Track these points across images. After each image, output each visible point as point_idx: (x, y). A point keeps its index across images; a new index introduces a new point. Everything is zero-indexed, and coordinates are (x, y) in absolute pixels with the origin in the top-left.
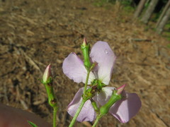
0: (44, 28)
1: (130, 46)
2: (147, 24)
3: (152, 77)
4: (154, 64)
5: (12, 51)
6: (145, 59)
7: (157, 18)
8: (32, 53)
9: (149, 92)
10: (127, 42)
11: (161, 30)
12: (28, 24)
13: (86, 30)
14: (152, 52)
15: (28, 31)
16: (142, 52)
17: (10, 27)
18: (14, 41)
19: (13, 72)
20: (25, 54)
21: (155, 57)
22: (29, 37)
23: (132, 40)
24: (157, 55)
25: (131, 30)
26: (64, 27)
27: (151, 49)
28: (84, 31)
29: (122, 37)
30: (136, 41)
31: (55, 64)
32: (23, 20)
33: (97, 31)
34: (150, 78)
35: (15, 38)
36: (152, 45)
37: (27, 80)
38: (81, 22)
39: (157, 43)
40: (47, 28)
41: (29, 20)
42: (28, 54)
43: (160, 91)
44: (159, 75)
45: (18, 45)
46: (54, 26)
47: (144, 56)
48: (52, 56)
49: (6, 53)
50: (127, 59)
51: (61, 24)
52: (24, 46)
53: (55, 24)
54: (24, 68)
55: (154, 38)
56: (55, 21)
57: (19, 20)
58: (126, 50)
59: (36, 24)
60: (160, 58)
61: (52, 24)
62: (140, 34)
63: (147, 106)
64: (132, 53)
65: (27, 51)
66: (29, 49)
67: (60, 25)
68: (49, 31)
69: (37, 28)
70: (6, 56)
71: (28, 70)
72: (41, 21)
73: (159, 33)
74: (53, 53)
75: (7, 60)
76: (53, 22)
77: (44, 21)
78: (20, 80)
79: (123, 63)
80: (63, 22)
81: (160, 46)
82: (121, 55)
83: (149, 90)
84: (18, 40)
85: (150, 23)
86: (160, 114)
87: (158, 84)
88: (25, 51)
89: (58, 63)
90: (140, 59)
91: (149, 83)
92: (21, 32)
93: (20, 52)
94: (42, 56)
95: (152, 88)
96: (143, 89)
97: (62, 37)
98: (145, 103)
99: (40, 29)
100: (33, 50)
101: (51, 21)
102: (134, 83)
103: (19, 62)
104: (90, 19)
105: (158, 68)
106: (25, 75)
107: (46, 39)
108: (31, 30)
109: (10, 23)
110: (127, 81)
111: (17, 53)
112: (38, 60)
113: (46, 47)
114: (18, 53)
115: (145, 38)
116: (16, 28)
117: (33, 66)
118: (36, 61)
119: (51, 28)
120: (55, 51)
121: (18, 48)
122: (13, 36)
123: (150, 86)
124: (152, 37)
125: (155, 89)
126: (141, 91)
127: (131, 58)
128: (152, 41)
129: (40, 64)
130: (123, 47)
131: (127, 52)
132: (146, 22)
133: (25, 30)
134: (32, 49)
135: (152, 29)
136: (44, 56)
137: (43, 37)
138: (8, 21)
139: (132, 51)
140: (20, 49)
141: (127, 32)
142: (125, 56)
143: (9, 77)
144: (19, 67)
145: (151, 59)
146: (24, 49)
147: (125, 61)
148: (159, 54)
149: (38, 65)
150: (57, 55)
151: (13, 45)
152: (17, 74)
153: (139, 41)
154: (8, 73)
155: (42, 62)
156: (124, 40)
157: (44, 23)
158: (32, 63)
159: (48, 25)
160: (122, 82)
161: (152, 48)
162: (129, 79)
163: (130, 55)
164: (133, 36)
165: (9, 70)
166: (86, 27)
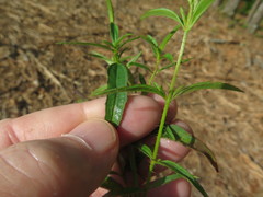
0: (67, 22)
1: (207, 50)
2: (232, 17)
3: (242, 98)
4: (244, 79)
5: (15, 55)
6: (230, 71)
7: (249, 8)
8: (49, 59)
9: (236, 121)
10: (202, 44)
11: (255, 27)
12: (41, 15)
13: (135, 24)
14: (241, 60)
15: (42, 26)
16: (225, 61)
17: (12, 19)
18: (19, 40)
19: (16, 89)
20: (37, 60)
21: (246, 68)
22: (43, 34)
23: (209, 42)
24: (249, 64)
25: (207, 25)
26: (101, 20)
27: (239, 56)
28: (133, 26)
29: (194, 37)
30: (216, 43)
31: (86, 77)
32: (34, 8)
33: (153, 27)
34: (239, 100)
35: (20, 35)
36: (240, 50)
37: (40, 101)
38: (127, 13)
39: (249, 47)
40: (72, 22)
41: (43, 8)
42: (41, 61)
43: (255, 121)
44: (252, 95)
45: (25, 46)
46: (84, 18)
47: (228, 66)
48: (81, 64)
49: (5, 59)
50: (201, 70)
51: (95, 15)
52: (35, 47)
53: (86, 15)
54: (36, 83)
55: (244, 39)
56: (85, 10)
57: (26, 8)
58: (200, 57)
59: (53, 14)
60: (253, 69)
61: (80, 16)
62: (222, 32)
63: (234, 143)
64: (209, 62)
65: (41, 56)
66: (43, 53)
67: (93, 17)
68: (76, 26)
69: (57, 22)
70: (5, 63)
71: (42, 85)
72: (62, 9)
73: (252, 31)
74: (83, 59)
75: (7, 69)
76: (82, 13)
77: (67, 9)
78: (29, 101)
79: (196, 77)
80: (99, 12)
81: (254, 51)
82: (192, 65)
83: (237, 119)
84: (25, 39)
85: (238, 16)
86: (255, 154)
87: (251, 109)
88: (37, 56)
89: (90, 76)
90: (221, 71)
91: (238, 108)
92: (29, 26)
93: (29, 57)
94: (64, 64)
95: (242, 115)
96: (227, 117)
97: (96, 34)
98: (231, 138)
99: (61, 23)
100: (50, 54)
101: (79, 10)
102: (214, 107)
103: (27, 72)
104: (141, 9)
105: (252, 85)
106: (37, 93)
107: (70, 38)
108: (47, 24)
109: (11, 12)
110: (202, 104)
111: (23, 60)
112: (58, 70)
113: (71, 51)
114: (26, 59)
115: (230, 39)
116: (22, 21)
117: (49, 80)
118: (55, 73)
119: (79, 22)
120: (86, 57)
121: (25, 51)
122: (16, 32)
123: (239, 113)
124: (240, 37)
125: (246, 117)
126: (225, 120)
127: (208, 70)
128: (242, 44)
129: (62, 76)
130: (194, 52)
131: (202, 60)
132: (231, 13)
133: (36, 23)
134: (48, 53)
135: (241, 25)
136: (68, 64)
137: (67, 34)
138: (8, 8)
139: (208, 58)
140: (29, 53)
141: (200, 29)
142: (198, 66)
143: (11, 97)
144: (27, 81)
145: (239, 71)
146: (36, 53)
147: (199, 73)
148: (252, 63)
149: (58, 78)
150: (89, 62)
151: (16, 47)
152: (23, 91)
153: (220, 43)
154: (10, 90)
155: (65, 73)
156: (196, 41)
157: (68, 14)
158: (48, 74)
159: (73, 17)
160: (194, 105)
161: (241, 54)
162: (204, 101)
163: (207, 64)
164: (211, 35)
165: (12, 85)
166: (135, 19)
